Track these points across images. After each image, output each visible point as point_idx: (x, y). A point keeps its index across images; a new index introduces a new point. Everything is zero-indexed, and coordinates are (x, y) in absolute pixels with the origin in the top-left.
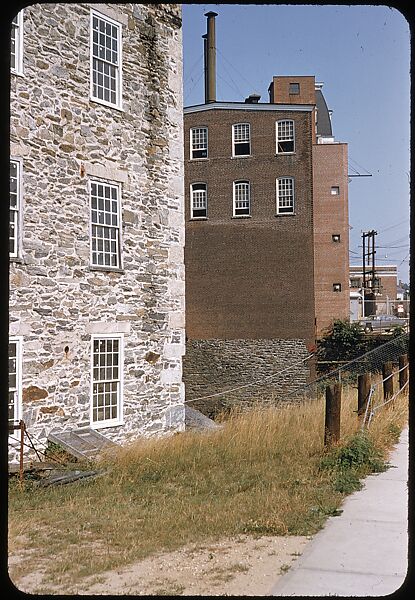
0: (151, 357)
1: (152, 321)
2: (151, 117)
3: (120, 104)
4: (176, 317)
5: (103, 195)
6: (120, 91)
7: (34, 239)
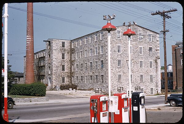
0: (157, 89)
1: (157, 86)
2: (156, 68)
3: (153, 68)
4: (160, 86)
5: (151, 76)
6: (153, 67)
7: (145, 80)
